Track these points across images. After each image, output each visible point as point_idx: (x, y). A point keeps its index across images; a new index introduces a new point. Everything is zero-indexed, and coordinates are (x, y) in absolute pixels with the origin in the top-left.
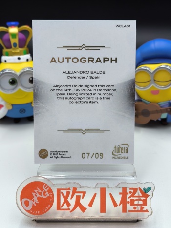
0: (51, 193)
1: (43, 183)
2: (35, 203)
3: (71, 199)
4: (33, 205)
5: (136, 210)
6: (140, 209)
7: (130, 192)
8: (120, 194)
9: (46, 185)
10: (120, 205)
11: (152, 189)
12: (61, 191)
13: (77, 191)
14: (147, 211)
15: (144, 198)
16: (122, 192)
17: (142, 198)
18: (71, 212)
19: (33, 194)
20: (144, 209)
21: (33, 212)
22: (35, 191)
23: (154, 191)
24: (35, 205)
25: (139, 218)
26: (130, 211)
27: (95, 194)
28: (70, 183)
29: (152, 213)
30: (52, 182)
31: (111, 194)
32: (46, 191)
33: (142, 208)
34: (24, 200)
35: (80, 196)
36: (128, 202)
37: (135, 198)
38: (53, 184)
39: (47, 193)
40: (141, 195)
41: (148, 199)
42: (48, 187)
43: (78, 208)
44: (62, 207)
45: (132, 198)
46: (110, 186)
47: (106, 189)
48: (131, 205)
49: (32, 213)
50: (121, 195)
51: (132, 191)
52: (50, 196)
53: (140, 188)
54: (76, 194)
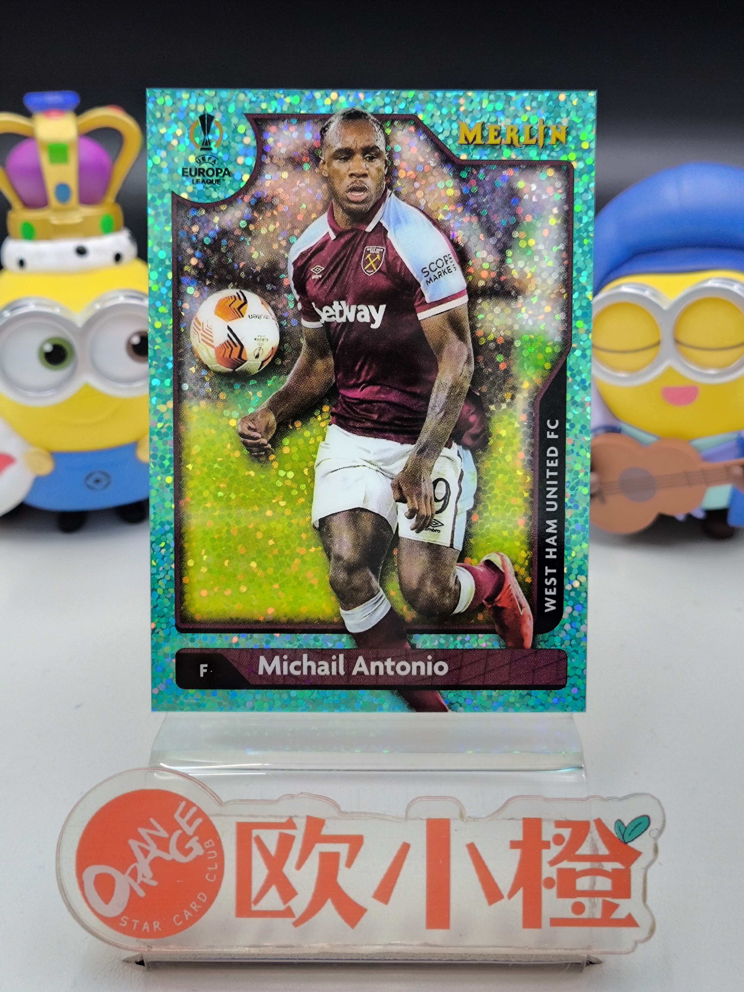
0: (210, 843)
1: (177, 798)
2: (143, 885)
3: (299, 866)
4: (132, 891)
5: (585, 915)
6: (598, 915)
7: (558, 839)
8: (514, 845)
9: (190, 804)
10: (511, 894)
11: (655, 825)
12: (255, 832)
13: (326, 831)
14: (630, 922)
15: (618, 865)
16: (519, 837)
17: (608, 866)
18: (296, 924)
19: (134, 844)
20: (620, 914)
21: (130, 923)
22: (143, 831)
23: (661, 832)
24: (141, 893)
25: (595, 954)
26: (556, 922)
27: (405, 848)
28: (292, 796)
29: (652, 930)
30: (213, 795)
31: (472, 849)
32: (190, 831)
33: (610, 908)
34: (92, 872)
35: (336, 856)
36: (549, 883)
37: (580, 866)
38: (220, 803)
39: (193, 843)
40: (603, 850)
41: (636, 869)
42: (200, 813)
43: (329, 907)
44: (257, 901)
45: (565, 865)
46: (468, 813)
47: (454, 826)
48: (562, 894)
49: (127, 931)
50: (517, 853)
51: (566, 833)
52: (205, 855)
53: (599, 823)
54: (320, 848)
